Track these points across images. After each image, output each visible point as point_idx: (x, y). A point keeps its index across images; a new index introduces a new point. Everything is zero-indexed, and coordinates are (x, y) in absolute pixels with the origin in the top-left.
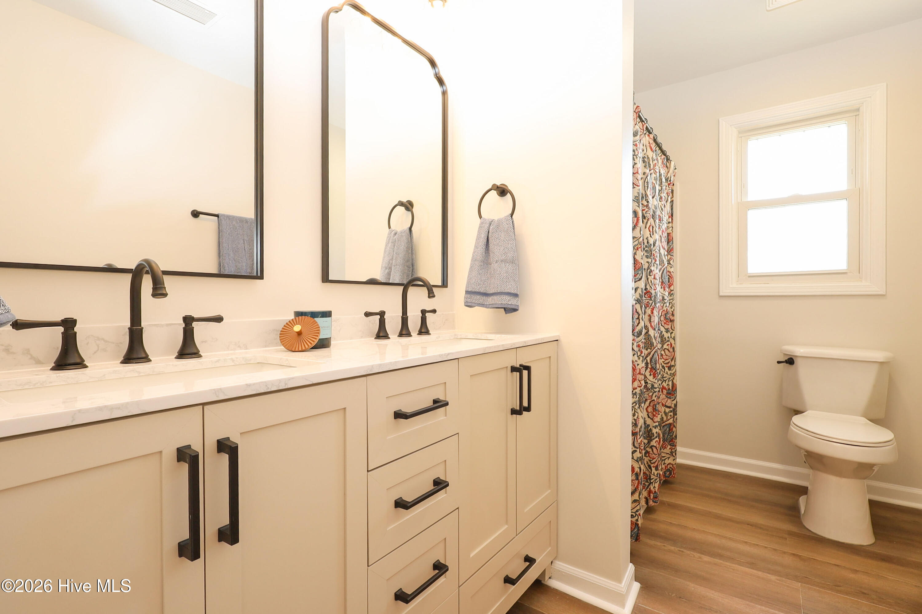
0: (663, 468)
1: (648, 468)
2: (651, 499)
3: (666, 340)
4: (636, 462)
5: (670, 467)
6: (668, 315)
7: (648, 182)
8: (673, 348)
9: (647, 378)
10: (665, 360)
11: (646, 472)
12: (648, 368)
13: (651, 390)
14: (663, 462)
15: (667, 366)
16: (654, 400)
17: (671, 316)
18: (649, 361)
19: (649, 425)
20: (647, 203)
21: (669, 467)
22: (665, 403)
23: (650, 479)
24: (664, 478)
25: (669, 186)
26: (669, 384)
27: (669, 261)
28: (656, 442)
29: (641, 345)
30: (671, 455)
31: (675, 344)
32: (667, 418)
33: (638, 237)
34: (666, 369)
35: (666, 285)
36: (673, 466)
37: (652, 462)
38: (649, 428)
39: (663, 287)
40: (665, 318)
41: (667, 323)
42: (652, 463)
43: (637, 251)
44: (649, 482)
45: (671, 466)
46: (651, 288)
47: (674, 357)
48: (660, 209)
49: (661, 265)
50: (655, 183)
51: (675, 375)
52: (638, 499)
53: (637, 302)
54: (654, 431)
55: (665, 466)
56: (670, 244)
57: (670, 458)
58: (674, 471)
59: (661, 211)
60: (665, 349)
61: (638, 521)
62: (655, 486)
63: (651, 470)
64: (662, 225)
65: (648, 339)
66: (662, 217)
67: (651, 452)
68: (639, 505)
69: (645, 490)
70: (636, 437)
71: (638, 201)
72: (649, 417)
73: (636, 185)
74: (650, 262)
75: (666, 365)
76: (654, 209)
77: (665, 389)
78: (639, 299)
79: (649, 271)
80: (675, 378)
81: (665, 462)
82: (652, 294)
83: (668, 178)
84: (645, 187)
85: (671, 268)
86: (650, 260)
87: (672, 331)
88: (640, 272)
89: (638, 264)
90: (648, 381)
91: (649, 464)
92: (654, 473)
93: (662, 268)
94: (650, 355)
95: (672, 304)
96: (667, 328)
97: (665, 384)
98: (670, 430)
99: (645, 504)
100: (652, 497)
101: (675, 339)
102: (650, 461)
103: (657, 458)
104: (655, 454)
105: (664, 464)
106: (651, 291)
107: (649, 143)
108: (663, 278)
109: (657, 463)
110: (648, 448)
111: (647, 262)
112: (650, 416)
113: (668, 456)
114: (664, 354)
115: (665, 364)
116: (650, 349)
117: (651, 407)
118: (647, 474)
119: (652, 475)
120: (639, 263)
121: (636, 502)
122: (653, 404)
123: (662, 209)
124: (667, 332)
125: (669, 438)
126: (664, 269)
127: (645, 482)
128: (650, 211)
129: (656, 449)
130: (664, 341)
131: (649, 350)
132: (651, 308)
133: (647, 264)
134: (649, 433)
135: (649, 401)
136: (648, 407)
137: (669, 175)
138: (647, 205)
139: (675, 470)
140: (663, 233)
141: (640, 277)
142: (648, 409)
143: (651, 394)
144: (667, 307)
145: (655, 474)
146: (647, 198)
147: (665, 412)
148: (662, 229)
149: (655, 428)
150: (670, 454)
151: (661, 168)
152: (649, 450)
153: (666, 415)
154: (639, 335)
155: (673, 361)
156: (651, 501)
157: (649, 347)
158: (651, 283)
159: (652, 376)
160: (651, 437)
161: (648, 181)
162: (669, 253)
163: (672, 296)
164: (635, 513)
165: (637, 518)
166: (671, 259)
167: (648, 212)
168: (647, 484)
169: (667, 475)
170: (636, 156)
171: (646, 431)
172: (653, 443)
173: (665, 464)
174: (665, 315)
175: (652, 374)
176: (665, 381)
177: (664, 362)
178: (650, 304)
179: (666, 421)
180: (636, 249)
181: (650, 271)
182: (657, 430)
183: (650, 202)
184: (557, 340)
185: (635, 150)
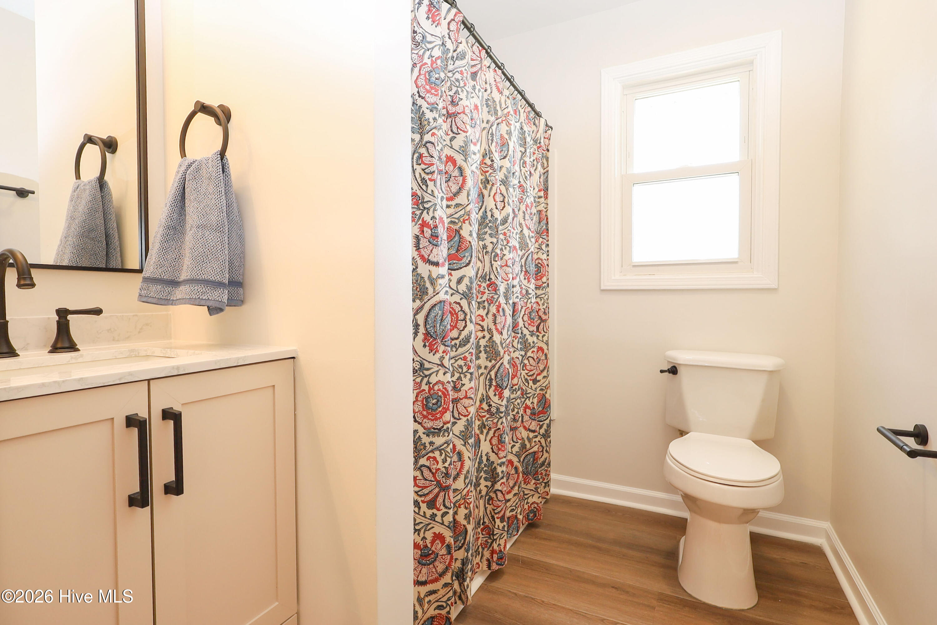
0: (525, 509)
1: (491, 520)
2: (494, 562)
3: (530, 346)
4: (447, 528)
5: (535, 508)
6: (534, 314)
7: (492, 134)
8: (546, 355)
9: (491, 399)
10: (529, 372)
11: (489, 525)
12: (492, 386)
13: (495, 414)
14: (526, 501)
15: (532, 379)
16: (499, 429)
17: (543, 315)
18: (493, 377)
19: (493, 462)
20: (491, 163)
21: (533, 507)
22: (529, 426)
23: (494, 535)
24: (526, 522)
25: (539, 150)
26: (533, 401)
27: (541, 245)
28: (501, 485)
29: (468, 357)
30: (535, 491)
31: (548, 349)
32: (531, 445)
33: (465, 204)
34: (531, 382)
35: (531, 276)
36: (537, 505)
37: (496, 511)
38: (494, 466)
39: (526, 278)
40: (529, 318)
41: (532, 324)
42: (496, 514)
43: (463, 224)
44: (492, 538)
45: (536, 505)
46: (496, 278)
47: (546, 365)
48: (524, 177)
49: (525, 250)
50: (508, 139)
51: (548, 389)
52: (451, 582)
53: (463, 296)
54: (499, 470)
55: (528, 506)
56: (542, 225)
57: (535, 495)
58: (539, 512)
59: (525, 180)
60: (529, 357)
61: (450, 614)
62: (500, 543)
63: (495, 523)
64: (527, 198)
65: (493, 346)
66: (525, 187)
67: (495, 499)
68: (452, 590)
69: (488, 550)
70: (447, 493)
71: (465, 153)
72: (493, 452)
73: (461, 130)
74: (495, 243)
75: (530, 378)
76: (506, 173)
77: (529, 408)
78: (467, 293)
79: (493, 254)
80: (548, 392)
81: (529, 501)
82: (497, 285)
83: (537, 140)
84: (488, 140)
85: (543, 254)
86: (495, 240)
87: (543, 333)
88: (468, 254)
89: (465, 243)
90: (492, 403)
91: (493, 514)
92: (498, 526)
93: (525, 253)
94: (494, 368)
95: (544, 299)
96: (532, 330)
97: (528, 403)
98: (534, 460)
99: (487, 569)
100: (495, 559)
101: (548, 343)
102: (494, 510)
103: (502, 506)
104: (500, 501)
105: (526, 504)
106: (496, 283)
107: (495, 81)
108: (527, 267)
109: (503, 512)
110: (492, 493)
111: (491, 242)
112: (494, 450)
113: (532, 493)
114: (528, 364)
115: (529, 376)
116: (495, 360)
117: (496, 438)
118: (490, 528)
119: (495, 529)
120: (467, 241)
121: (447, 587)
122: (498, 434)
123: (526, 177)
124: (532, 336)
125: (534, 470)
126: (529, 255)
127: (487, 539)
128: (496, 174)
129: (502, 493)
130: (528, 347)
131: (493, 361)
132: (496, 305)
133: (491, 245)
134: (493, 473)
135: (493, 430)
136: (492, 438)
137: (538, 135)
138: (490, 164)
139: (541, 510)
140: (528, 209)
141: (467, 262)
142: (492, 440)
143: (495, 421)
144: (532, 304)
145: (501, 528)
146: (491, 156)
147: (528, 437)
148: (525, 203)
149: (501, 466)
150: (533, 491)
151: (524, 123)
152: (492, 495)
153: (529, 442)
154: (466, 343)
155: (546, 371)
156: (494, 564)
157: (494, 358)
158: (496, 272)
159: (497, 396)
160: (496, 477)
161: (492, 132)
162: (540, 235)
163: (544, 289)
164: (445, 602)
165: (449, 610)
166: (543, 243)
167: (492, 175)
168: (490, 541)
169: (530, 517)
170: (461, 88)
171: (490, 470)
172: (498, 486)
173: (529, 503)
174: (530, 314)
175: (497, 393)
176: (529, 397)
177: (528, 374)
178: (495, 300)
179: (530, 449)
180: (462, 221)
181: (495, 255)
182: (504, 468)
183: (495, 161)
184: (294, 358)
185: (460, 80)
